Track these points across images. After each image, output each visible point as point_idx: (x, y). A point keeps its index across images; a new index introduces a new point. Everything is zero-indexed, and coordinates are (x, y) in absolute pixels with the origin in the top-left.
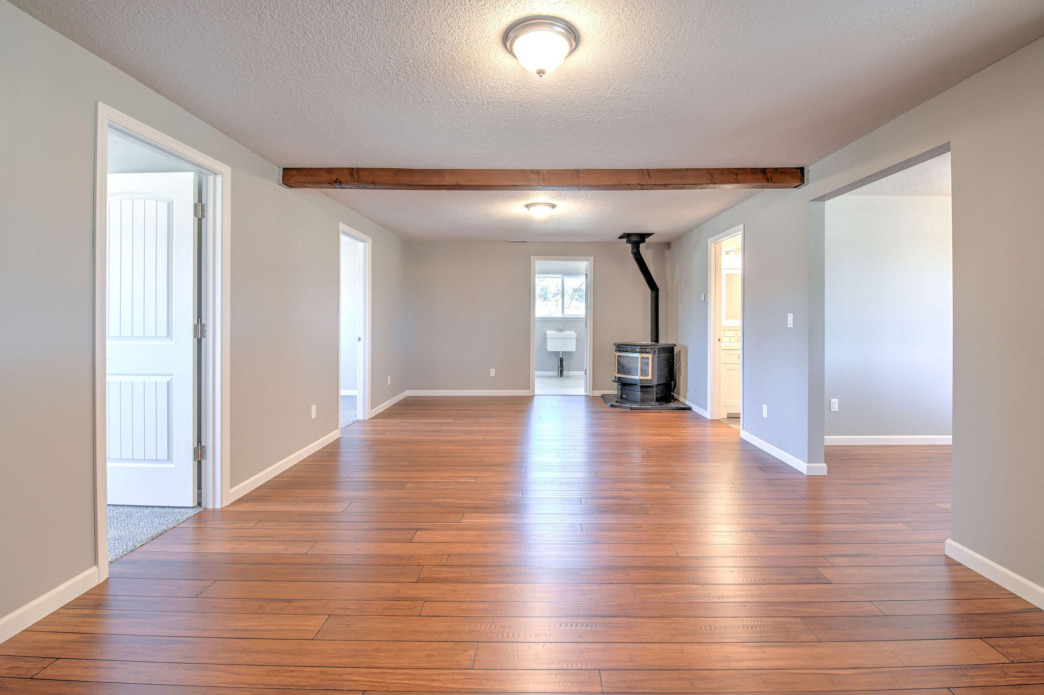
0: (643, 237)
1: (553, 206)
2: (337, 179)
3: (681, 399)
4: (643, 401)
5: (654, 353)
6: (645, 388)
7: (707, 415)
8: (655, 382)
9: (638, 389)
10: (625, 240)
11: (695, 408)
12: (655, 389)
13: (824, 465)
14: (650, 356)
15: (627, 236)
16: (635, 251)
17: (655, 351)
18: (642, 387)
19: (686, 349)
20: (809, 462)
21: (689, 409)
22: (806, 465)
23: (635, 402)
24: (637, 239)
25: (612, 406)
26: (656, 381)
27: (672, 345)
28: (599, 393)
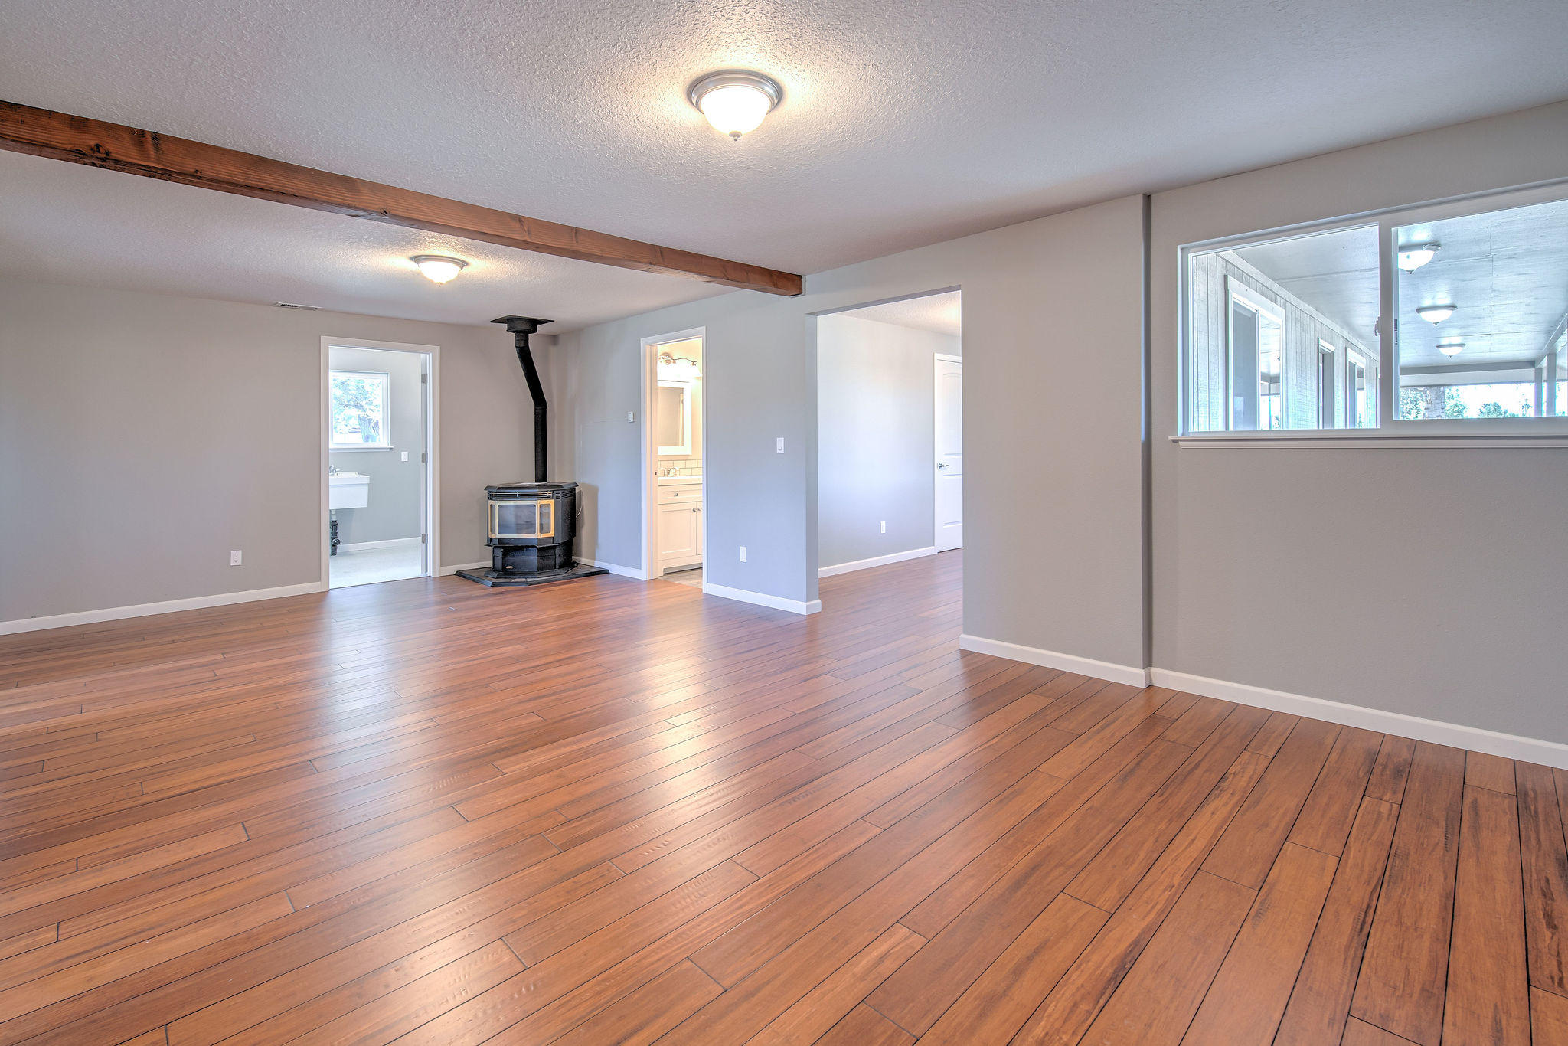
0: (534, 324)
1: (463, 264)
2: (98, 146)
3: (584, 560)
4: (541, 569)
5: (558, 498)
6: (544, 550)
7: (641, 574)
8: (559, 541)
9: (534, 552)
10: (505, 326)
11: (615, 569)
12: (557, 550)
13: (819, 601)
14: (552, 502)
15: (510, 321)
16: (522, 345)
17: (558, 494)
18: (540, 550)
19: (594, 492)
20: (808, 601)
21: (605, 572)
22: (805, 604)
23: (530, 573)
24: (524, 328)
25: (494, 585)
26: (560, 539)
27: (571, 486)
28: (451, 570)
